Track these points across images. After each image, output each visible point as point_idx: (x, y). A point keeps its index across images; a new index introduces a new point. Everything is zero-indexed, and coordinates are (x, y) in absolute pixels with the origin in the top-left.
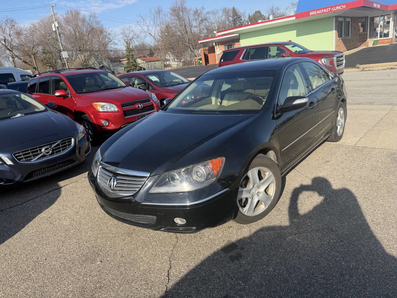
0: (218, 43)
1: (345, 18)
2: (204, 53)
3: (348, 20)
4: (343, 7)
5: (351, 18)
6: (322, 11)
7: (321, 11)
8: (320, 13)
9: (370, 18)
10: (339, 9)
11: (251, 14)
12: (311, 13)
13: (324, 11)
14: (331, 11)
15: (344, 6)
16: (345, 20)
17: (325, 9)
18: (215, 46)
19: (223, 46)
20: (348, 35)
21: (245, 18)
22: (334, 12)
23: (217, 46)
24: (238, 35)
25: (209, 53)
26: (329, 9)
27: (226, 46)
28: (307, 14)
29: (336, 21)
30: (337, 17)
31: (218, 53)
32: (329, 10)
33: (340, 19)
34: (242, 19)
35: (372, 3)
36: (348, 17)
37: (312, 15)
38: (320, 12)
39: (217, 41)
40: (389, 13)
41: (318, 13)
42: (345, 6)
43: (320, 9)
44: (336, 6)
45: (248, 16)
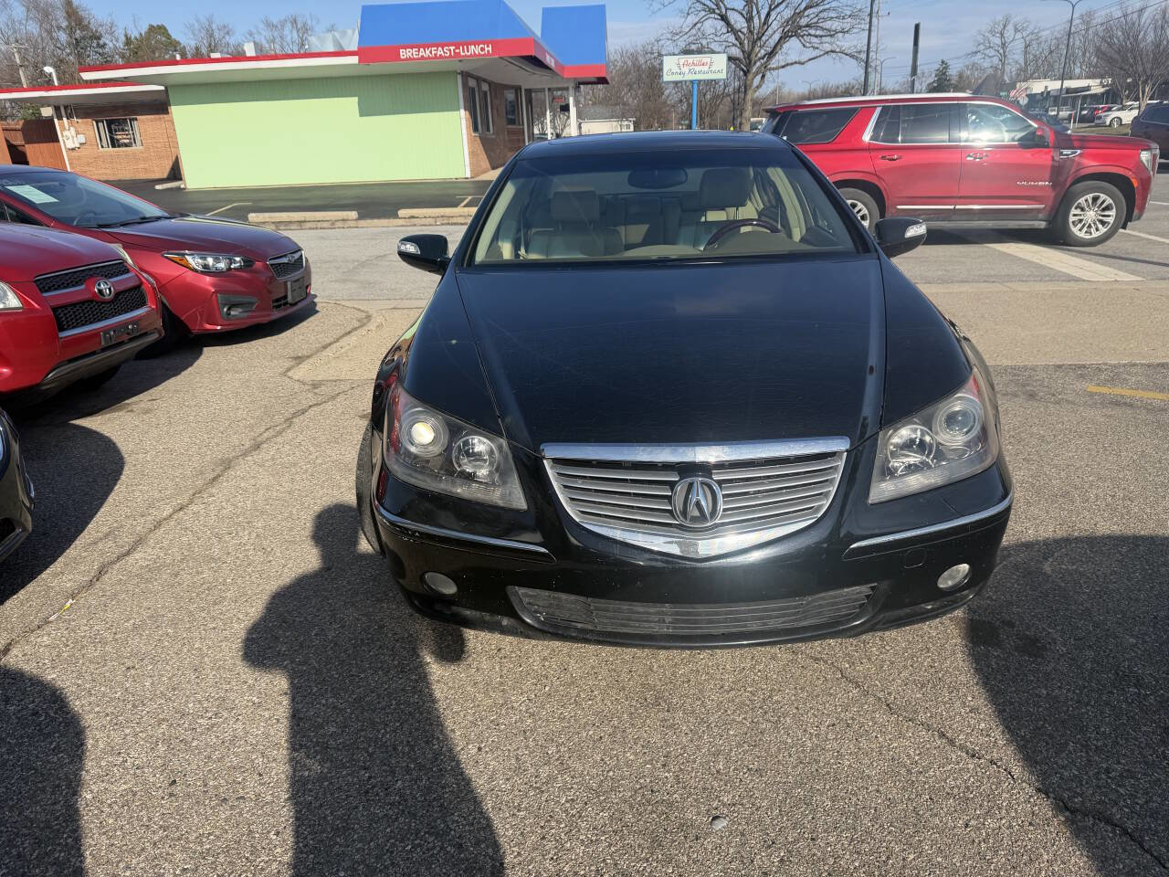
0: (66, 108)
1: (478, 79)
2: (7, 141)
3: (485, 87)
4: (486, 49)
5: (490, 84)
6: (433, 52)
7: (431, 52)
8: (429, 58)
9: (526, 90)
10: (477, 52)
11: (134, 34)
12: (404, 54)
13: (439, 53)
14: (457, 55)
15: (488, 46)
16: (479, 86)
17: (440, 48)
18: (56, 120)
19: (90, 120)
20: (488, 130)
21: (114, 43)
22: (460, 61)
23: (65, 119)
24: (162, 88)
25: (28, 142)
26: (452, 48)
27: (100, 124)
28: (392, 54)
29: (465, 85)
30: (466, 75)
31: (70, 145)
32: (450, 50)
33: (472, 83)
34: (105, 44)
35: (544, 51)
36: (485, 81)
37: (406, 59)
38: (428, 52)
39: (62, 103)
40: (566, 85)
41: (422, 56)
42: (490, 49)
43: (429, 46)
44: (468, 44)
45: (124, 39)
